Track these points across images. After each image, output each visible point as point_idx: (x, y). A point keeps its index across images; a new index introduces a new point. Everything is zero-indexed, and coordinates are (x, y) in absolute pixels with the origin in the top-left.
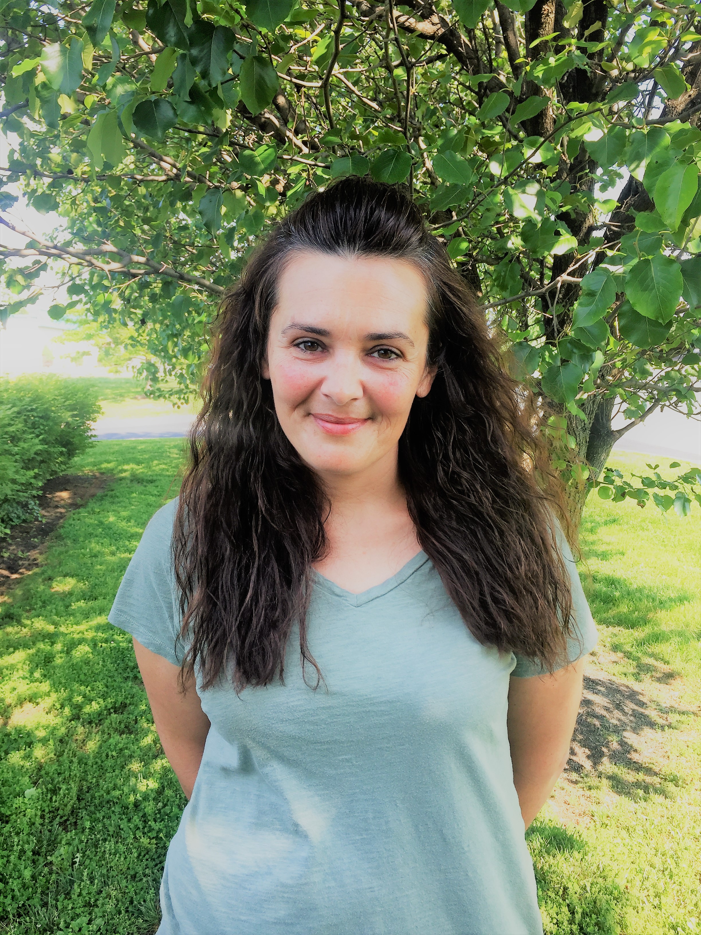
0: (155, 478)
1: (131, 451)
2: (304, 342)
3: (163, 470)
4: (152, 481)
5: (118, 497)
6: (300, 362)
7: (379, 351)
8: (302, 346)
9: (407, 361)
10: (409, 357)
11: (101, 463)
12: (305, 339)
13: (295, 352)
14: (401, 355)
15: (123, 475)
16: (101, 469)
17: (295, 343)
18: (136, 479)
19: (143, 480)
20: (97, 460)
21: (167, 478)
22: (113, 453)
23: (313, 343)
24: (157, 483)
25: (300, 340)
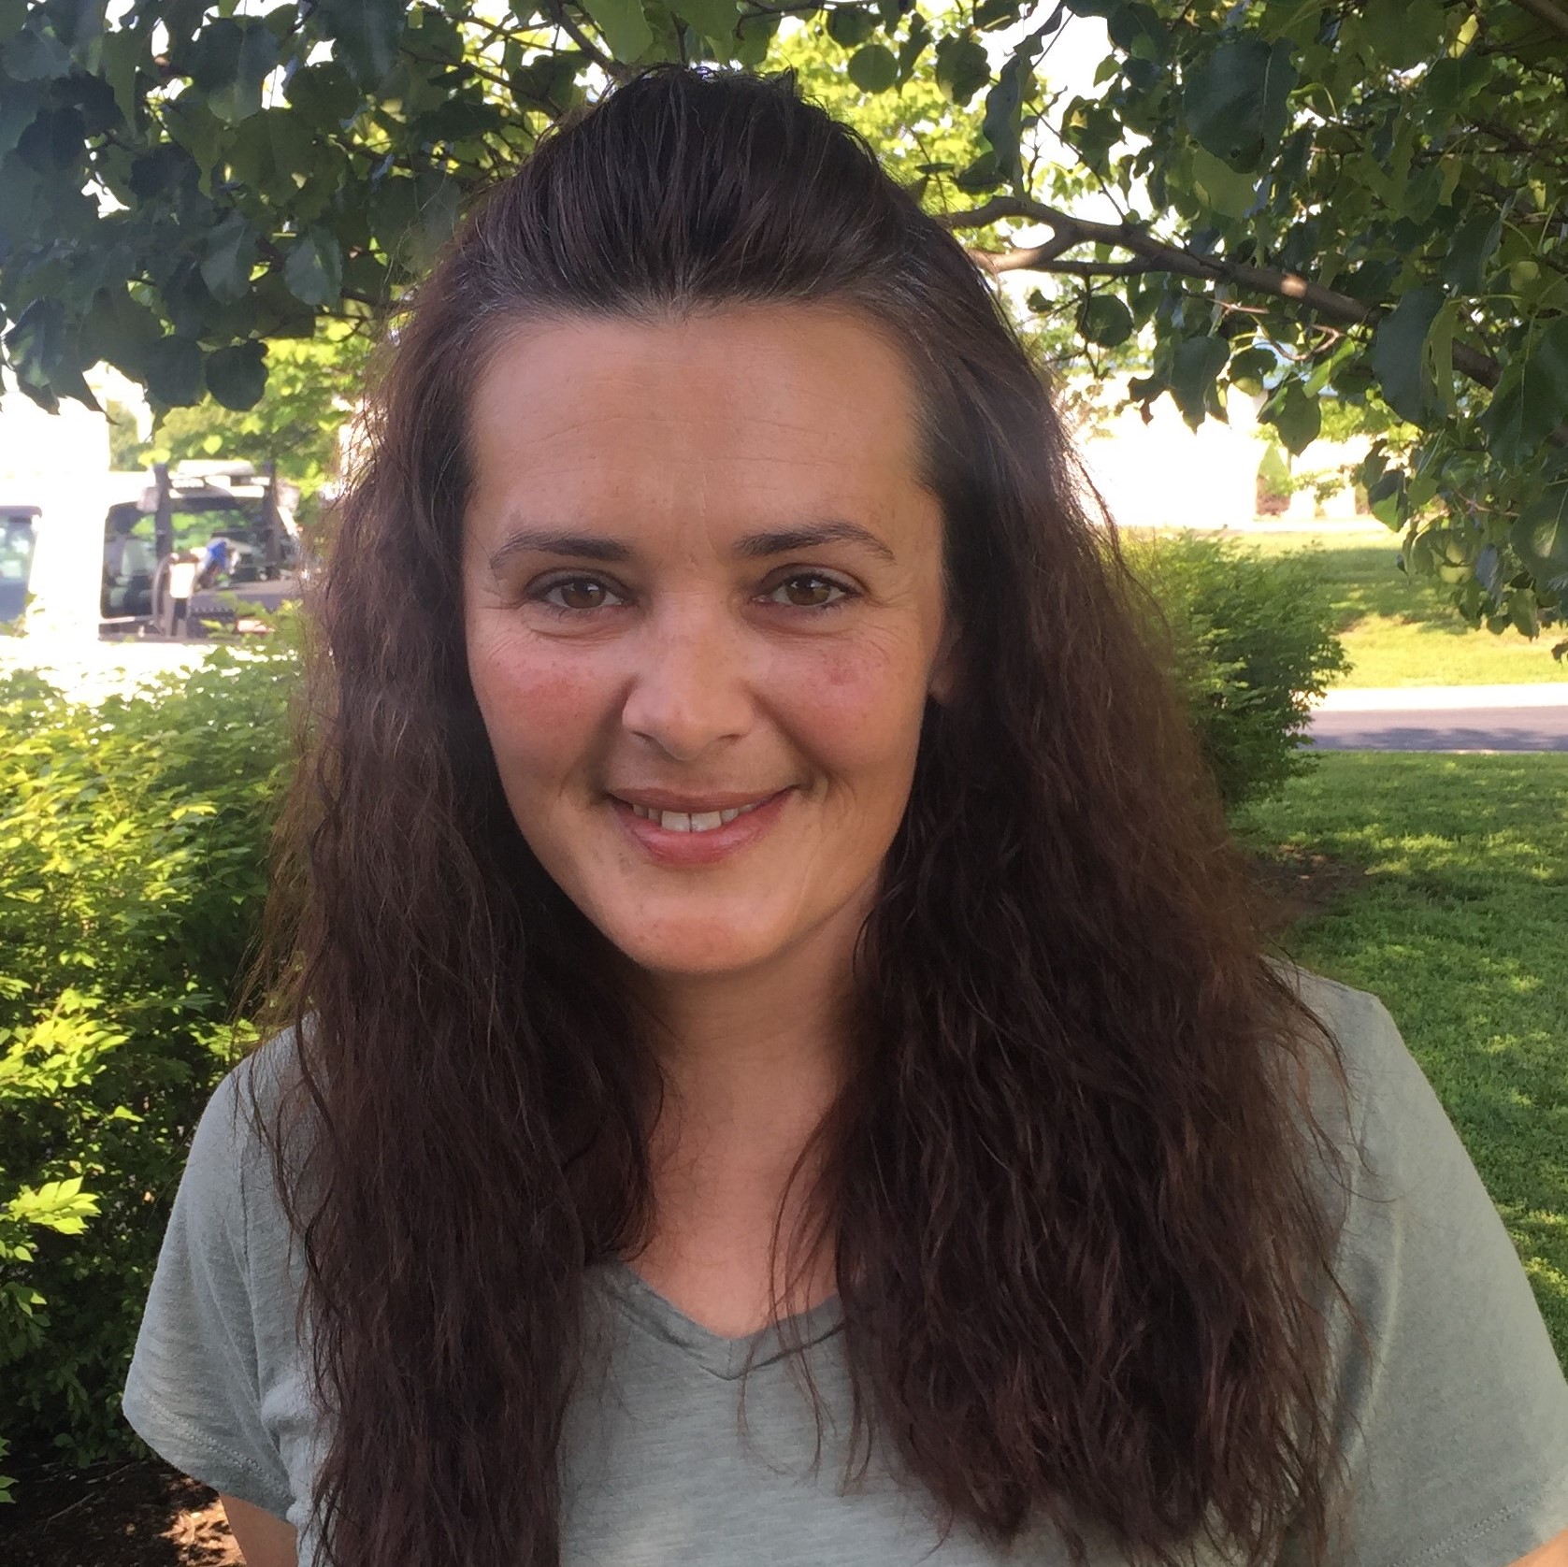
0: (1488, 883)
1: (1441, 790)
2: (558, 584)
3: (1523, 858)
4: (1474, 895)
5: (1353, 936)
6: (550, 644)
7: (788, 582)
8: (555, 596)
9: (880, 604)
10: (883, 590)
11: (1337, 824)
12: (562, 575)
13: (536, 616)
14: (857, 591)
15: (1394, 867)
16: (1334, 843)
17: (532, 591)
18: (1430, 885)
19: (1448, 889)
20: (1326, 815)
21: (1527, 887)
22: (1384, 796)
23: (581, 584)
24: (1491, 902)
25: (546, 580)
